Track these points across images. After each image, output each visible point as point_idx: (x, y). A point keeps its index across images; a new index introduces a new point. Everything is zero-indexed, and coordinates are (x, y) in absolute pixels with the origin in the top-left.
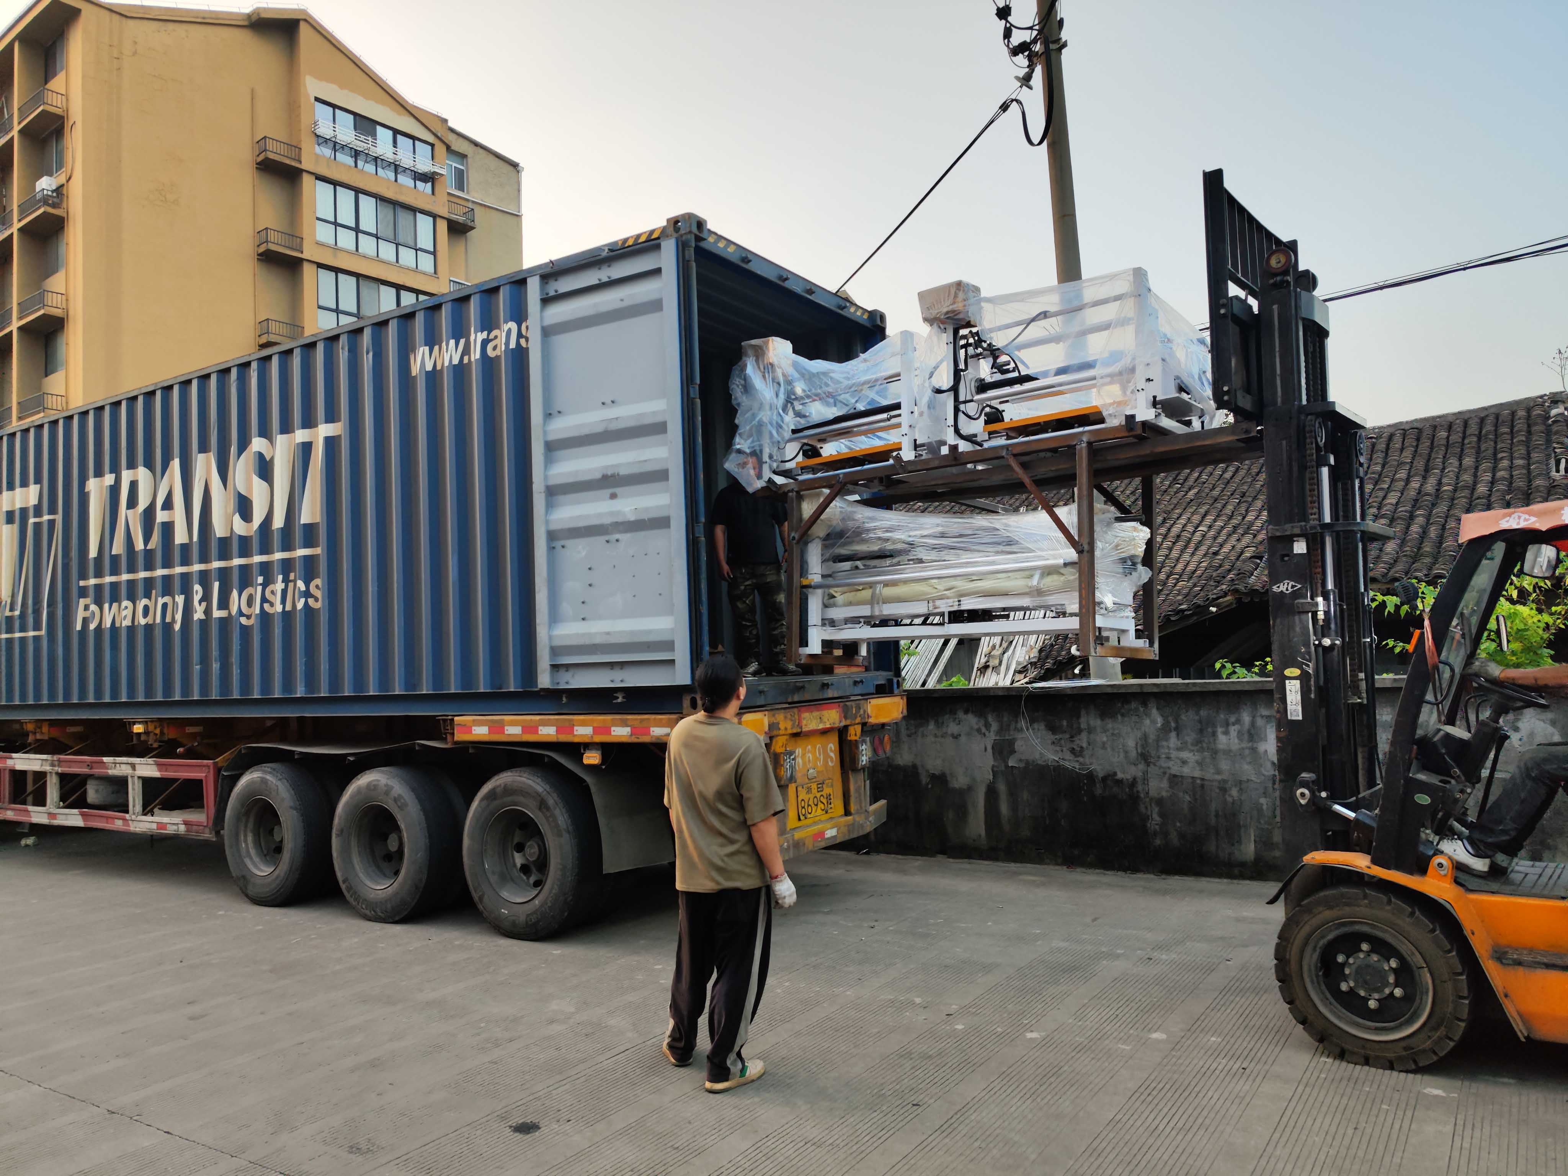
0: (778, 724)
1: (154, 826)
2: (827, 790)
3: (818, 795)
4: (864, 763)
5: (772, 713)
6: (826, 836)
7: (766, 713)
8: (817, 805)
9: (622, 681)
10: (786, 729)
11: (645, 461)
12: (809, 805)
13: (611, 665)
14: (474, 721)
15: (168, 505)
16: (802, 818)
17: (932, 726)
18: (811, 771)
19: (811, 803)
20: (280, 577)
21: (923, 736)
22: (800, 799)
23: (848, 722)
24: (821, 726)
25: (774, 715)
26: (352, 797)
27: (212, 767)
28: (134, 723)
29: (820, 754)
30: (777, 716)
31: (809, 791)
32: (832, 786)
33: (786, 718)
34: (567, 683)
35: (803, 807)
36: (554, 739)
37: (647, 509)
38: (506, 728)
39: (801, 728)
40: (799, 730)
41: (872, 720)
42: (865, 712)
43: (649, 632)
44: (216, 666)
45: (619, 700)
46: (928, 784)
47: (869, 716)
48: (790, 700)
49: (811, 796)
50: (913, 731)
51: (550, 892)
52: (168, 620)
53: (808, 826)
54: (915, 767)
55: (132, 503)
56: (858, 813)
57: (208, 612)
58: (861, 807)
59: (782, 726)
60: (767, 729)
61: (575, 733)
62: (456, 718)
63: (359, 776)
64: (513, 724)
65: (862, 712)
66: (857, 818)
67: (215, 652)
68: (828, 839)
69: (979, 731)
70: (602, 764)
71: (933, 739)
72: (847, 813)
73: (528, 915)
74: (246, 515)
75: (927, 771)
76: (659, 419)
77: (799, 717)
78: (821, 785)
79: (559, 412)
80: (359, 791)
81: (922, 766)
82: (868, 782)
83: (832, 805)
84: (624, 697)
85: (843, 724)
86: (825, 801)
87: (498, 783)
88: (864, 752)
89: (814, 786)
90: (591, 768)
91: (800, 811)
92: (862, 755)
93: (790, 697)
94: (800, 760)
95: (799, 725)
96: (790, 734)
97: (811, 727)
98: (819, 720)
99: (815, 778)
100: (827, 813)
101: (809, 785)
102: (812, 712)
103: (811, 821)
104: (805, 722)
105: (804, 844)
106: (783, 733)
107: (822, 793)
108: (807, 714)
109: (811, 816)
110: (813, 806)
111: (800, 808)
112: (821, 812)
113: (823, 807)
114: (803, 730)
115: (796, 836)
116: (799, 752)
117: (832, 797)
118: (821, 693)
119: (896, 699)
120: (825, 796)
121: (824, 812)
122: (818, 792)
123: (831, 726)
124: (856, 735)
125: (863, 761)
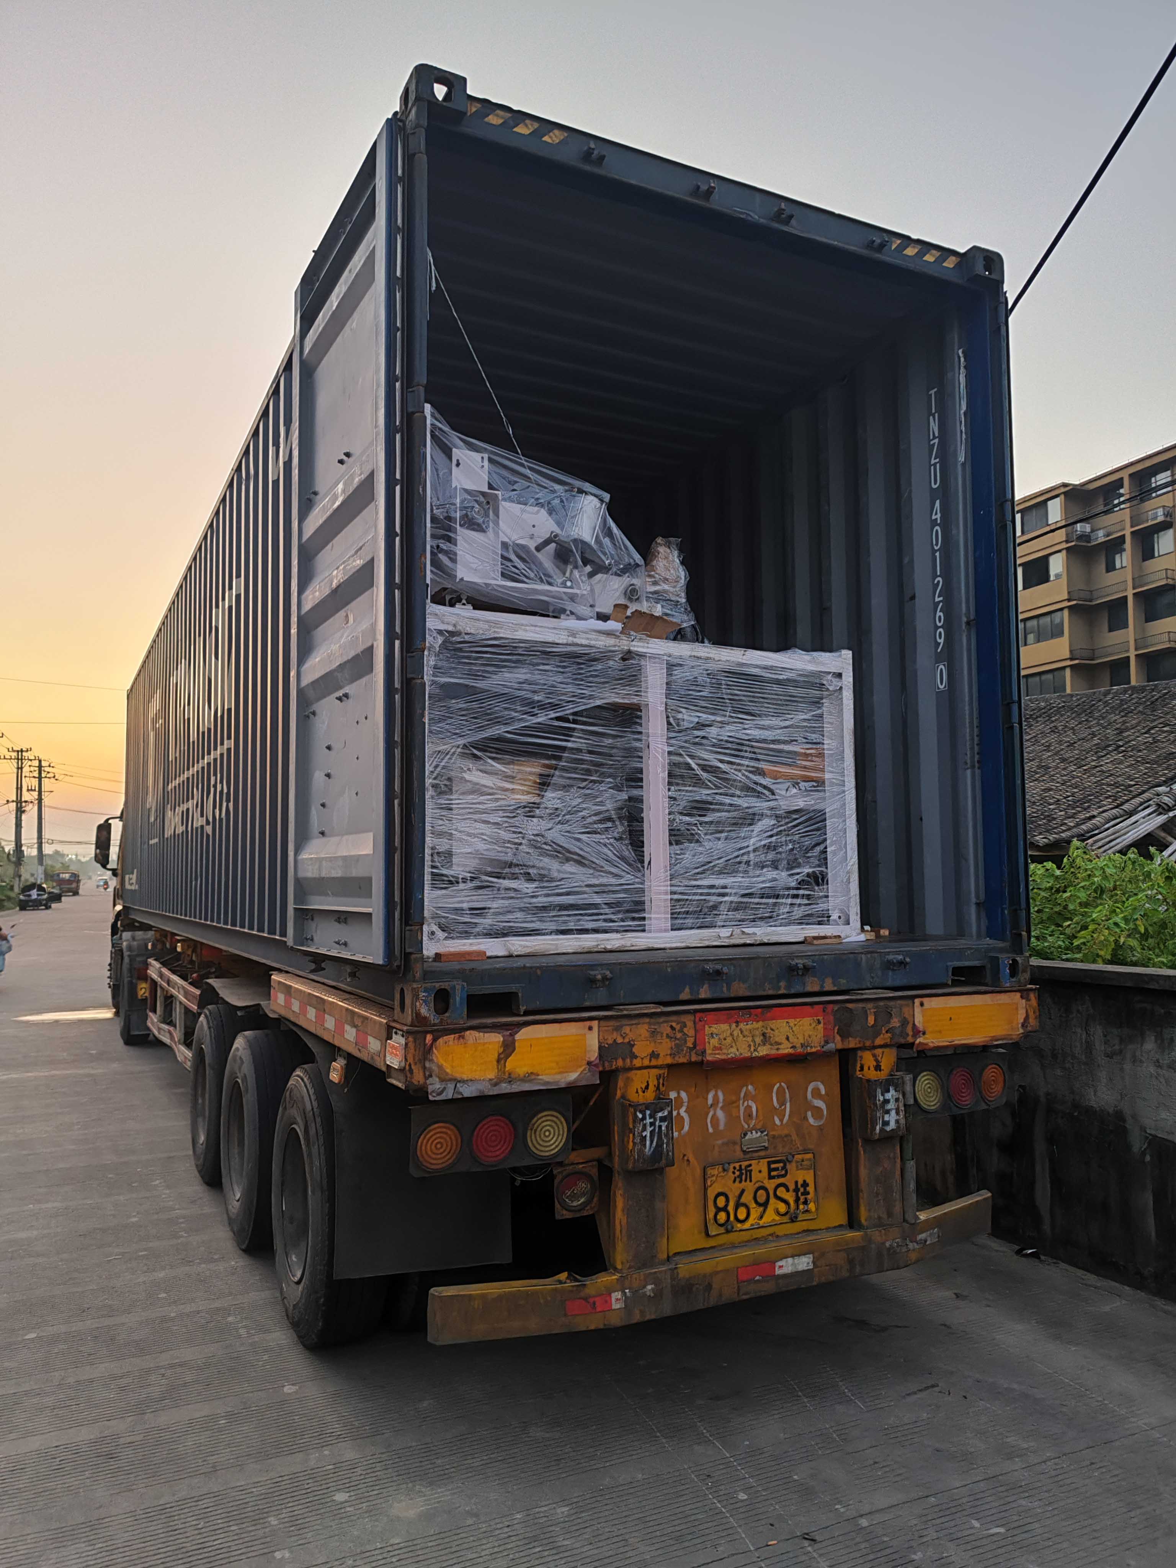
0: (631, 1045)
2: (798, 1175)
3: (771, 1185)
4: (892, 1125)
5: (612, 1023)
6: (778, 1272)
7: (595, 1024)
8: (765, 1205)
10: (654, 1055)
12: (737, 1206)
16: (713, 1230)
17: (1150, 1045)
18: (753, 1135)
19: (747, 1198)
21: (1135, 1060)
22: (711, 1194)
23: (852, 1043)
24: (763, 1051)
25: (617, 1029)
29: (782, 1103)
30: (624, 1028)
31: (744, 1174)
32: (814, 1167)
33: (654, 1033)
35: (719, 1210)
39: (704, 1052)
40: (694, 1058)
41: (930, 1040)
42: (904, 1022)
46: (1143, 1154)
47: (917, 1032)
48: (685, 995)
49: (750, 1187)
50: (1117, 1047)
53: (733, 1246)
54: (1119, 1116)
56: (879, 1224)
58: (890, 1214)
59: (642, 1049)
60: (594, 1055)
65: (895, 1022)
66: (877, 1235)
68: (785, 1276)
70: (343, 1084)
71: (1152, 1069)
72: (853, 1222)
75: (1143, 1129)
76: (367, 470)
77: (701, 1031)
78: (779, 1164)
81: (1134, 1117)
82: (911, 1165)
83: (812, 1206)
85: (837, 1044)
86: (790, 1197)
88: (891, 1106)
89: (759, 1166)
90: (337, 1087)
91: (711, 1215)
92: (888, 1112)
93: (687, 990)
94: (720, 1114)
95: (698, 1047)
96: (670, 1066)
97: (732, 1053)
98: (758, 1040)
99: (766, 1148)
100: (794, 1219)
101: (744, 1164)
102: (737, 1022)
103: (745, 1236)
104: (714, 1042)
105: (709, 1287)
106: (646, 1062)
107: (781, 1180)
108: (725, 1027)
109: (747, 1225)
110: (753, 1205)
111: (712, 1211)
112: (777, 1218)
113: (782, 1208)
114: (709, 1058)
115: (685, 1269)
116: (716, 1097)
117: (811, 1189)
118: (782, 984)
119: (1003, 998)
120: (792, 1186)
121: (786, 1219)
122: (771, 1177)
123: (799, 1050)
124: (878, 1068)
125: (887, 1123)
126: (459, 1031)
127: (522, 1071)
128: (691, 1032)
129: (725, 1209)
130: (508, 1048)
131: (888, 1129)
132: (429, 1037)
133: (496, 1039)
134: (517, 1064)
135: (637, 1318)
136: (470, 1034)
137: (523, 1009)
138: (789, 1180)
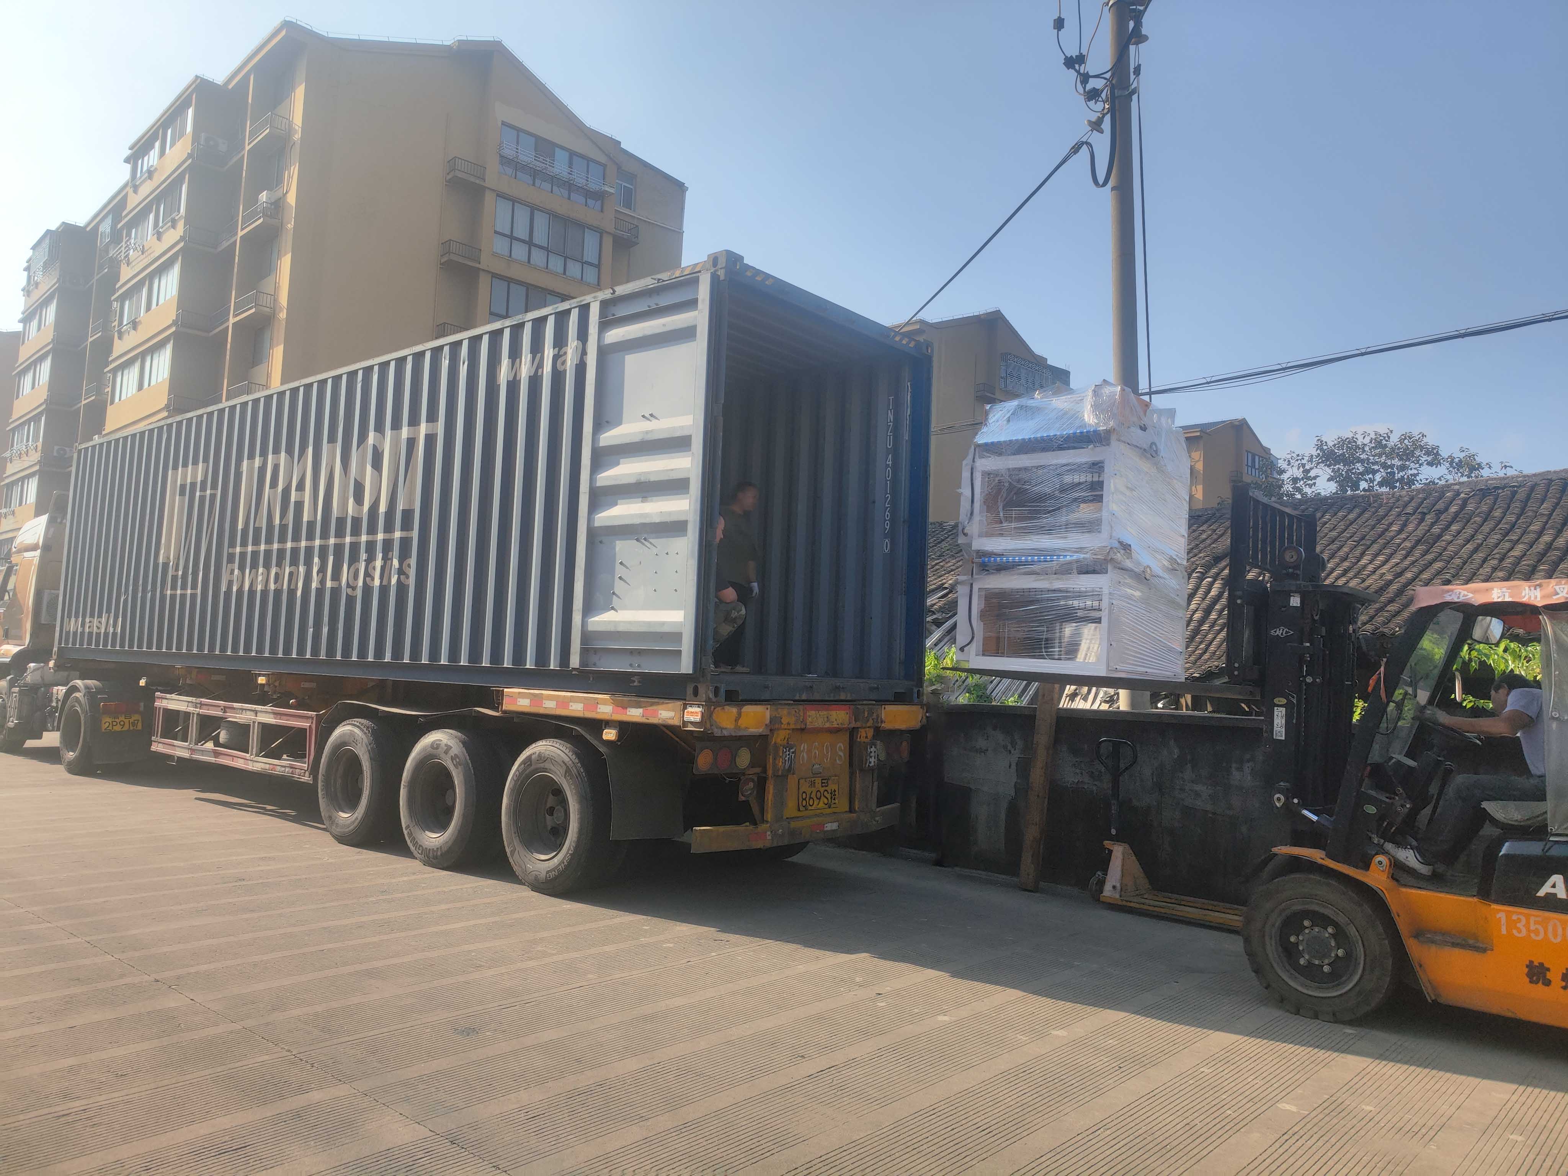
0: (781, 718)
1: (267, 766)
2: (832, 787)
3: (822, 790)
4: (872, 764)
5: (775, 707)
6: (825, 829)
7: (769, 706)
8: (819, 799)
9: (639, 666)
10: (788, 724)
11: (672, 470)
12: (810, 798)
13: (631, 652)
14: (519, 693)
15: (301, 487)
16: (802, 808)
18: (817, 766)
19: (813, 795)
20: (380, 555)
22: (801, 793)
23: (858, 724)
24: (827, 725)
25: (776, 710)
26: (419, 754)
27: (315, 718)
28: (260, 675)
29: (827, 753)
30: (779, 710)
31: (813, 784)
32: (838, 783)
33: (790, 713)
34: (595, 664)
36: (580, 715)
37: (670, 513)
38: (544, 701)
39: (806, 724)
40: (803, 727)
41: (887, 726)
42: (878, 716)
43: (663, 624)
44: (325, 630)
45: (635, 684)
47: (882, 721)
48: (797, 698)
49: (814, 790)
51: (567, 853)
52: (292, 587)
53: (808, 817)
55: (274, 484)
56: (863, 811)
57: (323, 582)
58: (867, 807)
59: (785, 721)
60: (768, 722)
61: (598, 710)
62: (505, 690)
63: (426, 735)
64: (550, 698)
65: (875, 716)
66: (862, 816)
67: (326, 619)
68: (827, 831)
69: (1005, 747)
70: (618, 740)
72: (851, 810)
73: (548, 872)
74: (359, 500)
75: (954, 783)
76: (686, 433)
77: (805, 714)
78: (825, 781)
79: (607, 422)
80: (424, 749)
82: (876, 784)
83: (836, 801)
84: (639, 682)
85: (853, 725)
86: (829, 796)
87: (536, 750)
88: (872, 754)
89: (818, 781)
90: (609, 742)
91: (800, 802)
92: (871, 757)
93: (798, 695)
94: (805, 755)
95: (804, 721)
96: (793, 729)
97: (816, 725)
98: (826, 719)
99: (820, 773)
100: (830, 807)
101: (813, 779)
102: (818, 711)
103: (811, 813)
104: (810, 719)
105: (801, 833)
106: (786, 727)
107: (826, 788)
108: (813, 712)
109: (813, 808)
110: (815, 799)
111: (801, 799)
112: (824, 805)
113: (826, 801)
114: (808, 726)
115: (793, 825)
116: (804, 747)
117: (837, 793)
118: (832, 695)
119: (914, 708)
120: (830, 792)
121: (827, 806)
122: (822, 787)
123: (840, 726)
124: (866, 737)
125: (870, 763)
126: (722, 706)
127: (743, 726)
128: (802, 714)
129: (805, 799)
130: (740, 714)
131: (871, 765)
132: (713, 707)
133: (734, 710)
134: (743, 722)
135: (775, 845)
136: (727, 707)
137: (740, 698)
138: (828, 788)
